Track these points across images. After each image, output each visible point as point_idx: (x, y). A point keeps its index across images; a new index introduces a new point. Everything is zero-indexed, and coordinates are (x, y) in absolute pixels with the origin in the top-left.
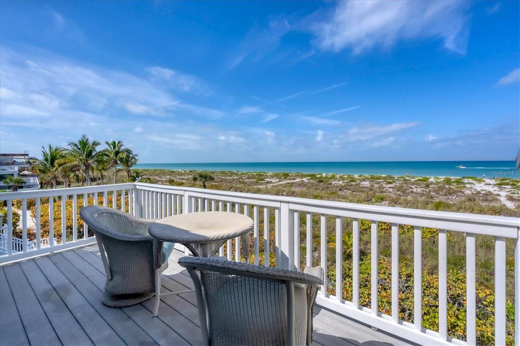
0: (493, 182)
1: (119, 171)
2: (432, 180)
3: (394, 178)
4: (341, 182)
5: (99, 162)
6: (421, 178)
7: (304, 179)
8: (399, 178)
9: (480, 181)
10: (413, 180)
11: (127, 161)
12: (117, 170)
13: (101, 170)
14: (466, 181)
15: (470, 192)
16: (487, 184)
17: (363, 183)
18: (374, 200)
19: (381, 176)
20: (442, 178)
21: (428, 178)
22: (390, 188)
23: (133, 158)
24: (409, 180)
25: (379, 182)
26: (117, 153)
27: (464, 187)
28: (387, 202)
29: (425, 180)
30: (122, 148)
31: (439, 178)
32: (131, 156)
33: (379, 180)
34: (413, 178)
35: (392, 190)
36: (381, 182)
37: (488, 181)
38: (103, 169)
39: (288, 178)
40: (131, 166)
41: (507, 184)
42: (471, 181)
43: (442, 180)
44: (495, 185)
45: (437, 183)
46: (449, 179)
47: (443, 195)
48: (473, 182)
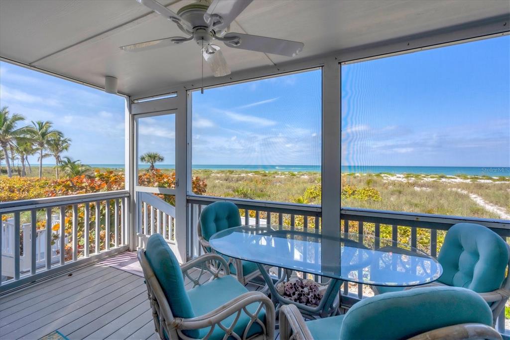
0: (402, 176)
1: (45, 156)
4: (283, 176)
5: (21, 141)
7: (249, 174)
9: (393, 175)
11: (57, 145)
12: (43, 154)
13: (22, 152)
14: (383, 175)
17: (303, 177)
23: (65, 141)
26: (44, 135)
27: (382, 178)
30: (51, 129)
32: (62, 139)
37: (398, 175)
38: (25, 150)
39: (233, 173)
40: (61, 151)
41: (412, 177)
48: (388, 176)
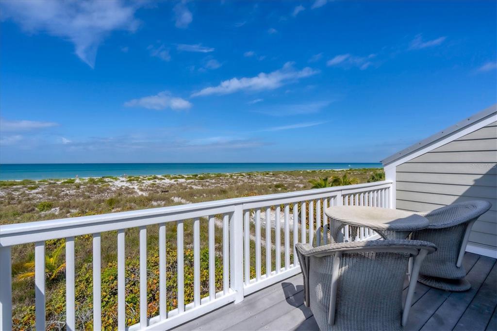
0: (124, 179)
2: (77, 181)
3: (34, 182)
6: (66, 181)
8: (41, 182)
9: (116, 179)
10: (59, 183)
14: (106, 180)
15: (115, 189)
16: (122, 181)
18: (36, 209)
19: (15, 182)
20: (87, 179)
21: (73, 180)
22: (37, 193)
24: (55, 183)
25: (17, 188)
27: (109, 185)
28: (57, 208)
29: (72, 182)
31: (83, 179)
33: (14, 187)
34: (58, 180)
35: (41, 196)
36: (20, 188)
37: (122, 179)
41: (134, 180)
42: (110, 179)
43: (87, 180)
44: (127, 181)
45: (85, 184)
46: (93, 180)
47: (96, 194)
48: (112, 180)
